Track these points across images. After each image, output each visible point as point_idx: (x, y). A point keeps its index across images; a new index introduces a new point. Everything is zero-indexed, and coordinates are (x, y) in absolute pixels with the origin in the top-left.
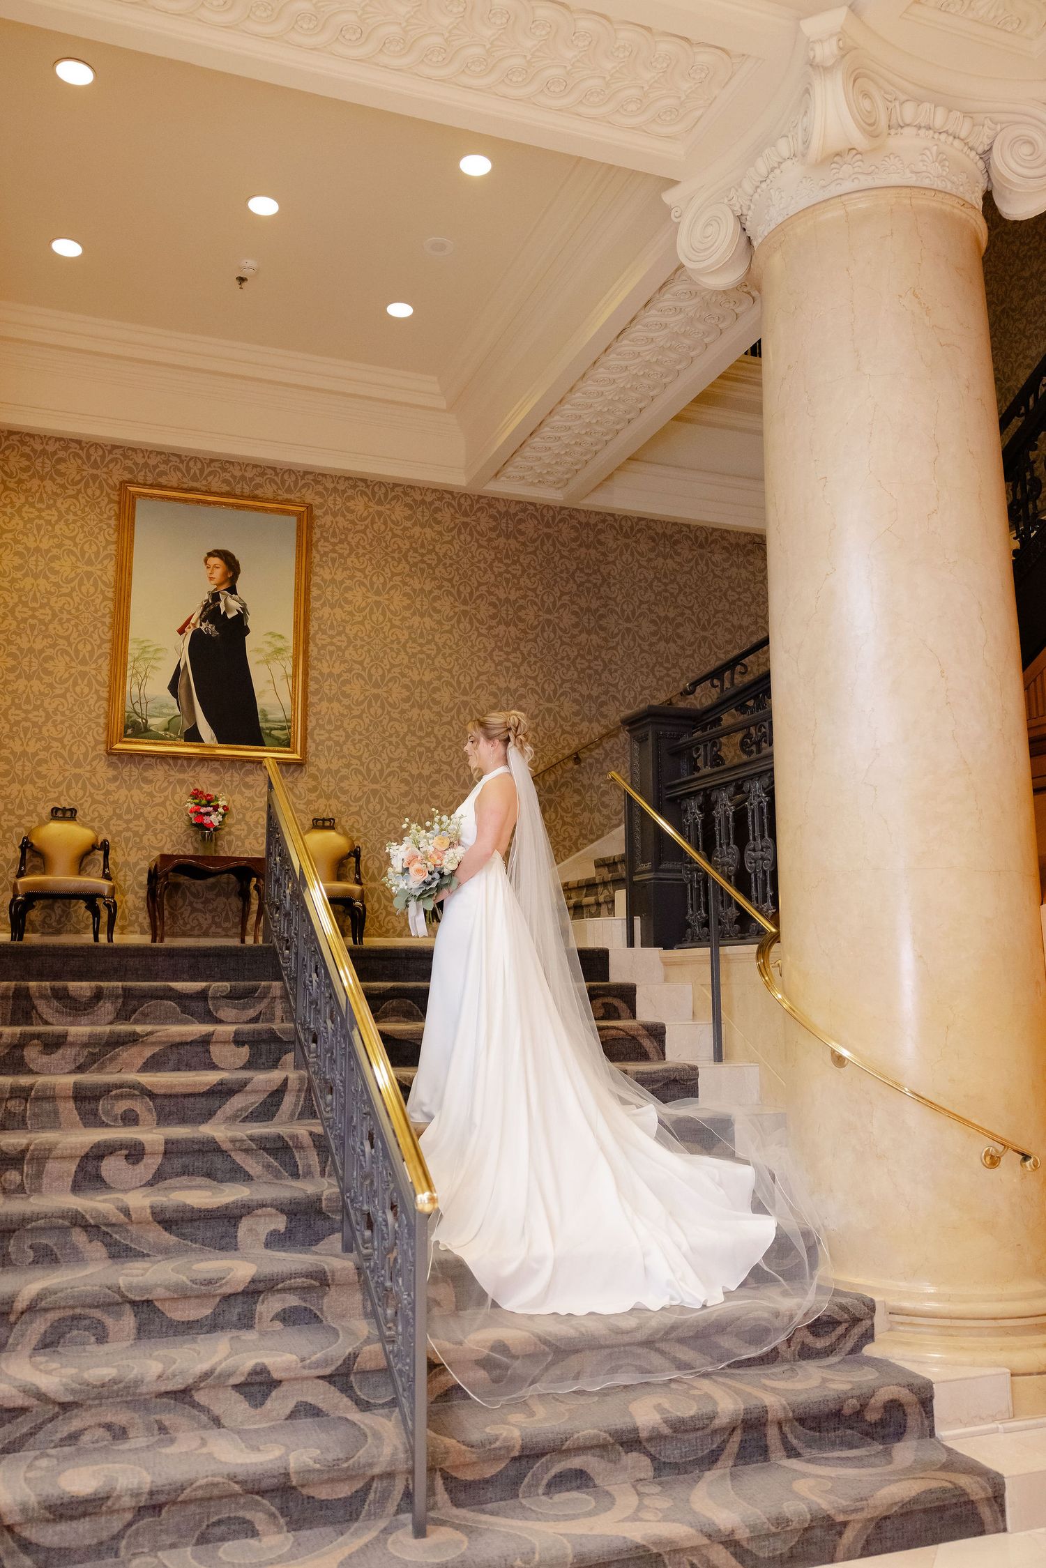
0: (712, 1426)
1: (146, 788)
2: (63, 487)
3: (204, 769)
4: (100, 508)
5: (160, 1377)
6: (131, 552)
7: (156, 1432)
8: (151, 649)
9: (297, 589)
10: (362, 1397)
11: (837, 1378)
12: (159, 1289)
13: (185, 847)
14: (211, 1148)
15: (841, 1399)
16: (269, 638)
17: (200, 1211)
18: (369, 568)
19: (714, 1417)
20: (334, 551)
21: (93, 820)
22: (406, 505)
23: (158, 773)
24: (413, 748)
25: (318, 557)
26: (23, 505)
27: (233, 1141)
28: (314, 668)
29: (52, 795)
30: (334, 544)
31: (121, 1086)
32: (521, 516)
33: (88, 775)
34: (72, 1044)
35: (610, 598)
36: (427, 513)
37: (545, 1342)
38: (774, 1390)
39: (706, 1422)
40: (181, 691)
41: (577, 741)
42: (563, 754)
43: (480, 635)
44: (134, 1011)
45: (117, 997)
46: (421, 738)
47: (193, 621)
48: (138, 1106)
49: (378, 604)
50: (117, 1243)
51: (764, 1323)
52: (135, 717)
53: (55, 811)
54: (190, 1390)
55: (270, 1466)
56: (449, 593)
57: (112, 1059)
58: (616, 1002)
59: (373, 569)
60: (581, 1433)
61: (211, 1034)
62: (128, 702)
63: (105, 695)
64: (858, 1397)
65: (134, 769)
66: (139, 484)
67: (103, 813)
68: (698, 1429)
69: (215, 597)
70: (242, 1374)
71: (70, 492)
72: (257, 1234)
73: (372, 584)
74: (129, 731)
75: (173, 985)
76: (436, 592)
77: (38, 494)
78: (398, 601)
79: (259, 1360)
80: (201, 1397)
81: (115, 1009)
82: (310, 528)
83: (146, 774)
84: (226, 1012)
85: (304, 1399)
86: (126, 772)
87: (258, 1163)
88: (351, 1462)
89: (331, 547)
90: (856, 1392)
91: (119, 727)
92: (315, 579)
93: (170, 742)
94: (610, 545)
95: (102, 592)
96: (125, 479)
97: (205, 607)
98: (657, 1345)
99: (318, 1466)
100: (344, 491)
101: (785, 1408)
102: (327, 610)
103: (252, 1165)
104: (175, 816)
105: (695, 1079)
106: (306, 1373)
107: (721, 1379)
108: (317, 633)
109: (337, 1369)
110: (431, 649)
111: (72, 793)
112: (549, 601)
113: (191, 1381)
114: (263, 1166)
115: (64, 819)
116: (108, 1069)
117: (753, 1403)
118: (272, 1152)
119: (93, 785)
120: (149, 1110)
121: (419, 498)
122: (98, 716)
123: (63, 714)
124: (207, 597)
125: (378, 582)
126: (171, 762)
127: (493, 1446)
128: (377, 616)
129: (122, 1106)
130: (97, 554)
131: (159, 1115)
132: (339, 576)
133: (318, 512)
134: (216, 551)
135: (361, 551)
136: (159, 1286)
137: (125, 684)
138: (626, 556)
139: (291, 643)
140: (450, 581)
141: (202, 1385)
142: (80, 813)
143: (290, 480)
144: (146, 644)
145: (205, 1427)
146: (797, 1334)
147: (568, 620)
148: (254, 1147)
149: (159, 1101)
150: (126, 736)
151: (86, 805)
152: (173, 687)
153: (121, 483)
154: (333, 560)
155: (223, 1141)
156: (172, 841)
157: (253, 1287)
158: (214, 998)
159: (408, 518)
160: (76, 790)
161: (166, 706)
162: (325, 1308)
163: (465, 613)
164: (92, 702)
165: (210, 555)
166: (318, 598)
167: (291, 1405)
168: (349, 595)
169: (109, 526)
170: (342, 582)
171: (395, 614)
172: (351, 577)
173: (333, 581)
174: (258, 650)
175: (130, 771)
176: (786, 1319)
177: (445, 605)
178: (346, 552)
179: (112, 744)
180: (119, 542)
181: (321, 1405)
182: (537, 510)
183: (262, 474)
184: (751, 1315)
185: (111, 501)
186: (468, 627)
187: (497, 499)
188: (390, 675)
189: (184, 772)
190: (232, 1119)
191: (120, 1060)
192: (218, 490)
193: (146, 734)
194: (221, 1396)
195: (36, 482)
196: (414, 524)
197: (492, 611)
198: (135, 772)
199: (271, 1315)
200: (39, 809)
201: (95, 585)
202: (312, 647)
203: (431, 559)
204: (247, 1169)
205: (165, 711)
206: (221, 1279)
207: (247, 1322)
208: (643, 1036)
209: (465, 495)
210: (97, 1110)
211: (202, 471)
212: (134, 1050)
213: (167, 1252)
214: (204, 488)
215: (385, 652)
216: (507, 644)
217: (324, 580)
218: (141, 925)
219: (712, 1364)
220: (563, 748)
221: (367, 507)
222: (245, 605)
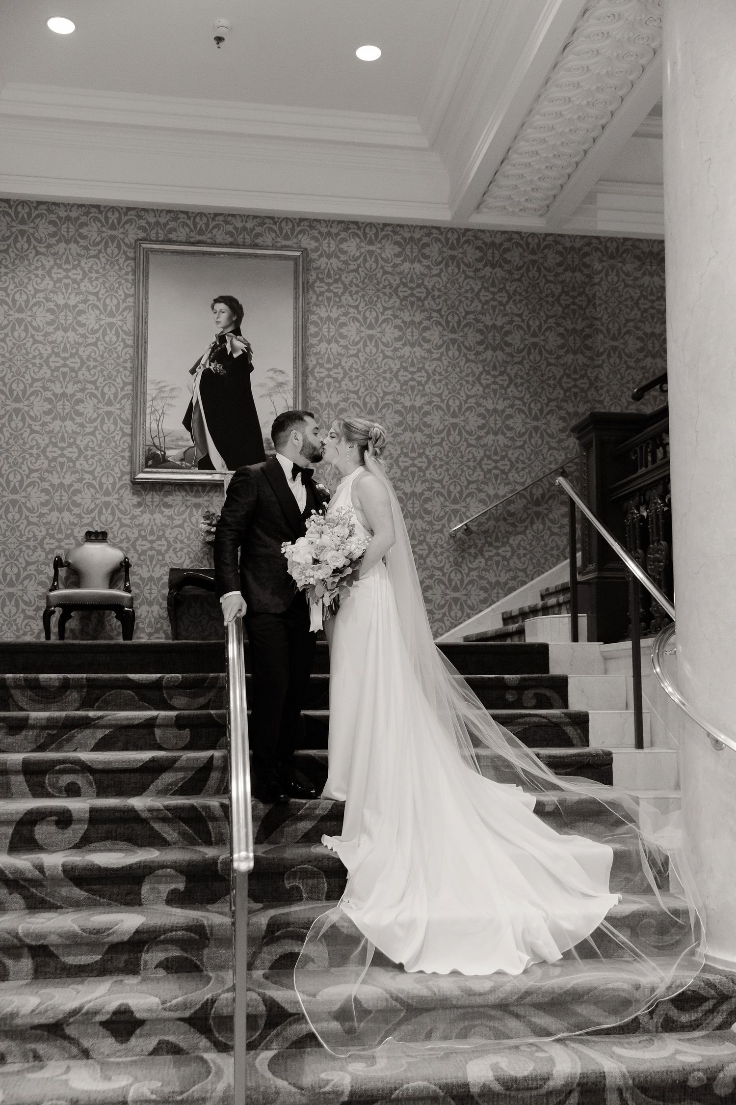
0: (546, 1086)
1: (167, 512)
2: (86, 248)
3: (217, 494)
4: (119, 265)
5: (33, 1011)
6: (147, 303)
7: (31, 1059)
8: (166, 389)
9: (296, 328)
10: (221, 1039)
11: (691, 1051)
12: (52, 936)
13: (201, 562)
14: (130, 816)
15: (686, 1073)
16: (271, 374)
17: (106, 869)
18: (363, 304)
19: (548, 1079)
20: (329, 290)
21: (121, 541)
22: (396, 243)
23: (177, 498)
24: (406, 468)
25: (314, 297)
26: (52, 267)
27: (151, 810)
28: (313, 399)
29: (85, 521)
30: (329, 284)
31: (64, 762)
32: (506, 245)
33: (116, 502)
34: (33, 727)
35: (596, 319)
36: (416, 250)
37: (397, 999)
38: (620, 1058)
39: (539, 1082)
40: (194, 425)
41: (563, 457)
42: (550, 469)
43: (468, 361)
44: (97, 699)
45: (82, 687)
46: (413, 459)
47: (203, 362)
48: (79, 780)
49: (371, 337)
50: (33, 896)
51: (623, 994)
52: (154, 449)
53: (89, 534)
54: (62, 1024)
55: (111, 1094)
56: (438, 323)
57: (69, 740)
58: (548, 693)
59: (366, 305)
60: (411, 1084)
61: (154, 718)
62: (148, 437)
63: (128, 431)
64: (705, 1071)
65: (156, 496)
66: (152, 241)
67: (130, 535)
68: (532, 1089)
69: (222, 338)
70: (108, 1013)
71: (92, 253)
72: (159, 892)
73: (365, 318)
74: (150, 462)
75: (131, 676)
76: (426, 323)
77: (64, 257)
78: (390, 333)
79: (125, 1001)
80: (70, 1031)
81: (81, 696)
82: (307, 270)
83: (166, 500)
84: (177, 701)
85: (167, 1038)
86: (148, 498)
87: (174, 830)
88: (185, 1095)
89: (326, 287)
90: (704, 1066)
91: (140, 459)
92: (313, 318)
93: (186, 471)
94: (595, 267)
95: (123, 340)
96: (140, 237)
97: (213, 349)
98: (512, 1009)
99: (154, 1097)
100: (337, 234)
101: (624, 1076)
102: (324, 345)
103: (168, 832)
104: (192, 536)
105: (609, 763)
106: (167, 1014)
107: (573, 1045)
108: (315, 367)
109: (195, 1013)
110: (421, 377)
111: (103, 518)
112: (534, 324)
113: (61, 1016)
114: (179, 833)
115: (97, 540)
116: (66, 748)
117: (591, 1068)
118: (185, 821)
119: (121, 511)
120: (90, 783)
121: (408, 235)
122: (123, 450)
123: (93, 449)
124: (214, 339)
125: (371, 316)
126: (188, 488)
127: (322, 1090)
128: (371, 347)
129: (65, 780)
130: (117, 306)
131: (97, 788)
132: (335, 314)
133: (314, 256)
134: (221, 297)
135: (354, 289)
136: (54, 933)
137: (145, 421)
138: (612, 277)
139: (290, 376)
140: (439, 311)
141: (71, 1020)
142: (110, 536)
143: (287, 228)
144: (162, 384)
145: (74, 1057)
146: (660, 1007)
147: (553, 341)
148: (170, 815)
149: (98, 776)
150: (147, 467)
151: (115, 529)
152: (187, 422)
153: (136, 241)
154: (329, 299)
155: (141, 811)
156: (190, 558)
157: (137, 937)
158: (168, 688)
159: (398, 255)
160: (107, 516)
161: (182, 439)
162: (205, 959)
163: (454, 341)
164: (118, 438)
165: (216, 301)
166: (316, 335)
167: (153, 1042)
168: (344, 331)
169: (127, 280)
170: (337, 319)
171: (386, 345)
172: (346, 314)
173: (329, 318)
174: (262, 385)
175: (152, 498)
176: (647, 992)
177: (434, 335)
178: (340, 291)
179: (135, 474)
180: (135, 295)
181: (182, 1045)
182: (522, 238)
183: (262, 224)
184: (610, 986)
185: (127, 258)
186: (457, 354)
187: (483, 231)
188: (384, 402)
189: (200, 497)
190: (164, 792)
191: (75, 740)
192: (222, 241)
193: (163, 465)
194: (89, 1031)
195: (63, 245)
196: (404, 261)
197: (480, 337)
198: (157, 498)
199: (156, 963)
200: (76, 533)
201: (117, 334)
202: (311, 380)
203: (421, 292)
204: (165, 835)
205: (180, 443)
206: (109, 929)
207: (132, 969)
208: (567, 724)
209: (452, 230)
210: (44, 783)
211: (207, 225)
212: (87, 732)
213: (76, 905)
214: (209, 241)
215: (378, 382)
216: (495, 368)
217: (321, 318)
218: (165, 632)
219: (568, 1030)
220: (550, 463)
221: (359, 247)
222: (248, 344)
